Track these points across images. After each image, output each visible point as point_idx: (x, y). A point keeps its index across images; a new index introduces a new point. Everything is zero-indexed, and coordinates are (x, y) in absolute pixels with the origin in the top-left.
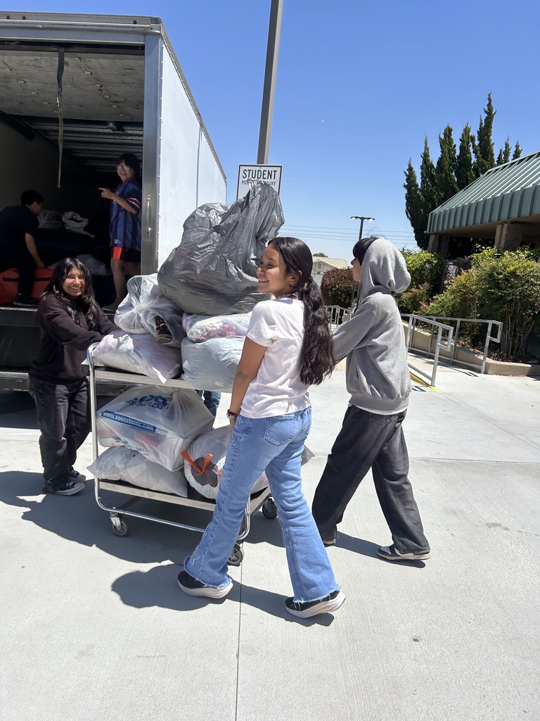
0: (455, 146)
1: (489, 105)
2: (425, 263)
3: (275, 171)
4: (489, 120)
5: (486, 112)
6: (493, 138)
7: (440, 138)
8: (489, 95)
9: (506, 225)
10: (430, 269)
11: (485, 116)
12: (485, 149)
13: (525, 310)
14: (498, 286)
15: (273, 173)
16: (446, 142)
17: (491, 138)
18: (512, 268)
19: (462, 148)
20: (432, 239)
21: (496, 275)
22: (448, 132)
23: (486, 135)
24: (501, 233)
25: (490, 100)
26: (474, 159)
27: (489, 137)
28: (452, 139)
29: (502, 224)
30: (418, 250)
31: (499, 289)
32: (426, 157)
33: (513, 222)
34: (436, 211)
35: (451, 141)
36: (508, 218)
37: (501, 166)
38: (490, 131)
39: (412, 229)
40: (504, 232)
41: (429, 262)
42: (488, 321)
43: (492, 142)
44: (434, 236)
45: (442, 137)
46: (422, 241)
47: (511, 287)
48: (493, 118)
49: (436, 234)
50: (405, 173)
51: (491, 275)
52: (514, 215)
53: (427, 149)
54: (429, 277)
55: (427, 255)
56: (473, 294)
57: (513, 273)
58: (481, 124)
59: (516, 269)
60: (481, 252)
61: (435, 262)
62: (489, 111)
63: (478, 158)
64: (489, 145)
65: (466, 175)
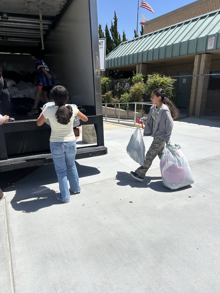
0: (103, 33)
1: (115, 16)
3: (102, 42)
5: (114, 19)
6: (118, 30)
8: (115, 12)
9: (141, 65)
10: (109, 84)
12: (116, 34)
15: (101, 43)
16: (100, 31)
18: (162, 81)
19: (106, 34)
21: (156, 84)
22: (100, 27)
23: (115, 28)
24: (139, 68)
25: (115, 14)
26: (112, 39)
27: (117, 29)
29: (139, 64)
33: (143, 64)
35: (102, 31)
38: (117, 27)
40: (141, 67)
41: (107, 81)
48: (117, 21)
51: (154, 84)
54: (109, 87)
57: (163, 83)
58: (112, 24)
60: (135, 76)
61: (111, 81)
62: (116, 19)
63: (113, 38)
64: (117, 32)
65: (111, 45)
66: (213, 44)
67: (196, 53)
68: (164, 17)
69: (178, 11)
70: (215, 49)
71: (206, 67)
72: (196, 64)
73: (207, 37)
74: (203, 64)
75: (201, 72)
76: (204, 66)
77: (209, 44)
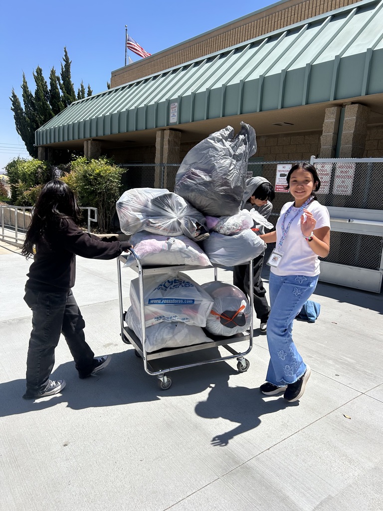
0: (46, 82)
1: (66, 55)
2: (37, 168)
4: (68, 66)
5: (64, 60)
7: (34, 75)
8: (65, 48)
9: (89, 142)
10: (42, 173)
11: (64, 63)
12: (68, 87)
13: (110, 199)
14: (90, 183)
16: (39, 78)
17: (71, 80)
18: (98, 171)
19: (52, 84)
20: (40, 150)
21: (88, 176)
22: (39, 71)
23: (67, 77)
24: (87, 147)
25: (65, 51)
26: (61, 94)
27: (69, 78)
28: (43, 77)
29: (87, 141)
30: (31, 158)
31: (92, 185)
32: (25, 88)
33: (94, 140)
34: (40, 129)
35: (42, 79)
36: (91, 137)
37: (81, 100)
38: (69, 75)
39: (24, 143)
40: (89, 147)
41: (40, 167)
42: (87, 208)
43: (72, 83)
44: (41, 148)
45: (36, 74)
46: (33, 152)
47: (99, 184)
48: (70, 65)
49: (42, 147)
50: (11, 99)
51: (85, 176)
52: (94, 135)
53: (25, 82)
54: (42, 178)
55: (38, 162)
56: (75, 190)
57: (99, 174)
58: (62, 69)
59: (100, 172)
60: (76, 160)
61: (45, 167)
62: (67, 60)
63: (64, 93)
64: (70, 84)
65: (58, 105)
66: (176, 114)
67: (156, 127)
68: (137, 65)
69: (155, 58)
70: (178, 123)
71: (171, 152)
72: (158, 146)
73: (169, 102)
74: (166, 147)
75: (165, 161)
76: (167, 149)
77: (171, 115)
